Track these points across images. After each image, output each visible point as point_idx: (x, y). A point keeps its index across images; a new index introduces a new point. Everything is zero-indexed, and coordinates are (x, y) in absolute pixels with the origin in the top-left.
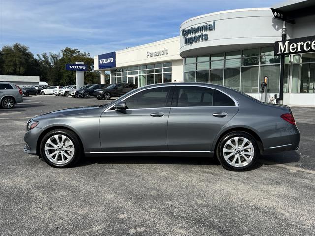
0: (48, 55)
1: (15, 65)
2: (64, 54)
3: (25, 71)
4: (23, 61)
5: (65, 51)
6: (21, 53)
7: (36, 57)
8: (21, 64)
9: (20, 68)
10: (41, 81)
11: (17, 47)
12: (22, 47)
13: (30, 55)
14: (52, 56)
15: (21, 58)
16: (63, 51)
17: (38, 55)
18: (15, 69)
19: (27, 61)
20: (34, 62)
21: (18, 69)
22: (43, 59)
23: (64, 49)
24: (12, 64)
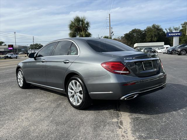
0: (172, 28)
1: (152, 37)
2: (183, 27)
3: (157, 40)
4: (156, 34)
5: (184, 25)
6: (156, 29)
7: (164, 30)
8: (155, 35)
9: (154, 38)
10: (165, 45)
11: (154, 26)
12: (157, 26)
13: (161, 30)
14: (174, 29)
15: (155, 32)
16: (182, 24)
17: (166, 29)
18: (152, 39)
19: (158, 33)
20: (163, 34)
21: (153, 39)
22: (169, 31)
23: (183, 23)
24: (150, 36)
